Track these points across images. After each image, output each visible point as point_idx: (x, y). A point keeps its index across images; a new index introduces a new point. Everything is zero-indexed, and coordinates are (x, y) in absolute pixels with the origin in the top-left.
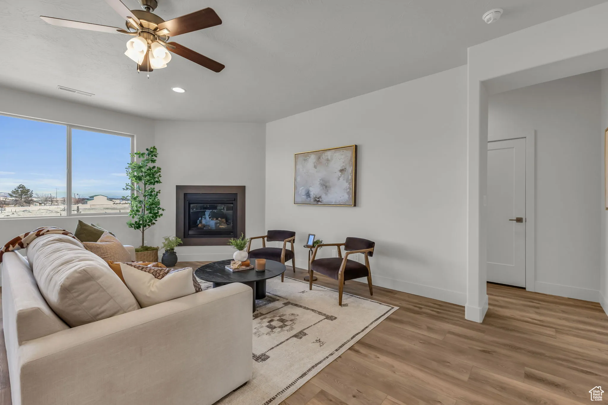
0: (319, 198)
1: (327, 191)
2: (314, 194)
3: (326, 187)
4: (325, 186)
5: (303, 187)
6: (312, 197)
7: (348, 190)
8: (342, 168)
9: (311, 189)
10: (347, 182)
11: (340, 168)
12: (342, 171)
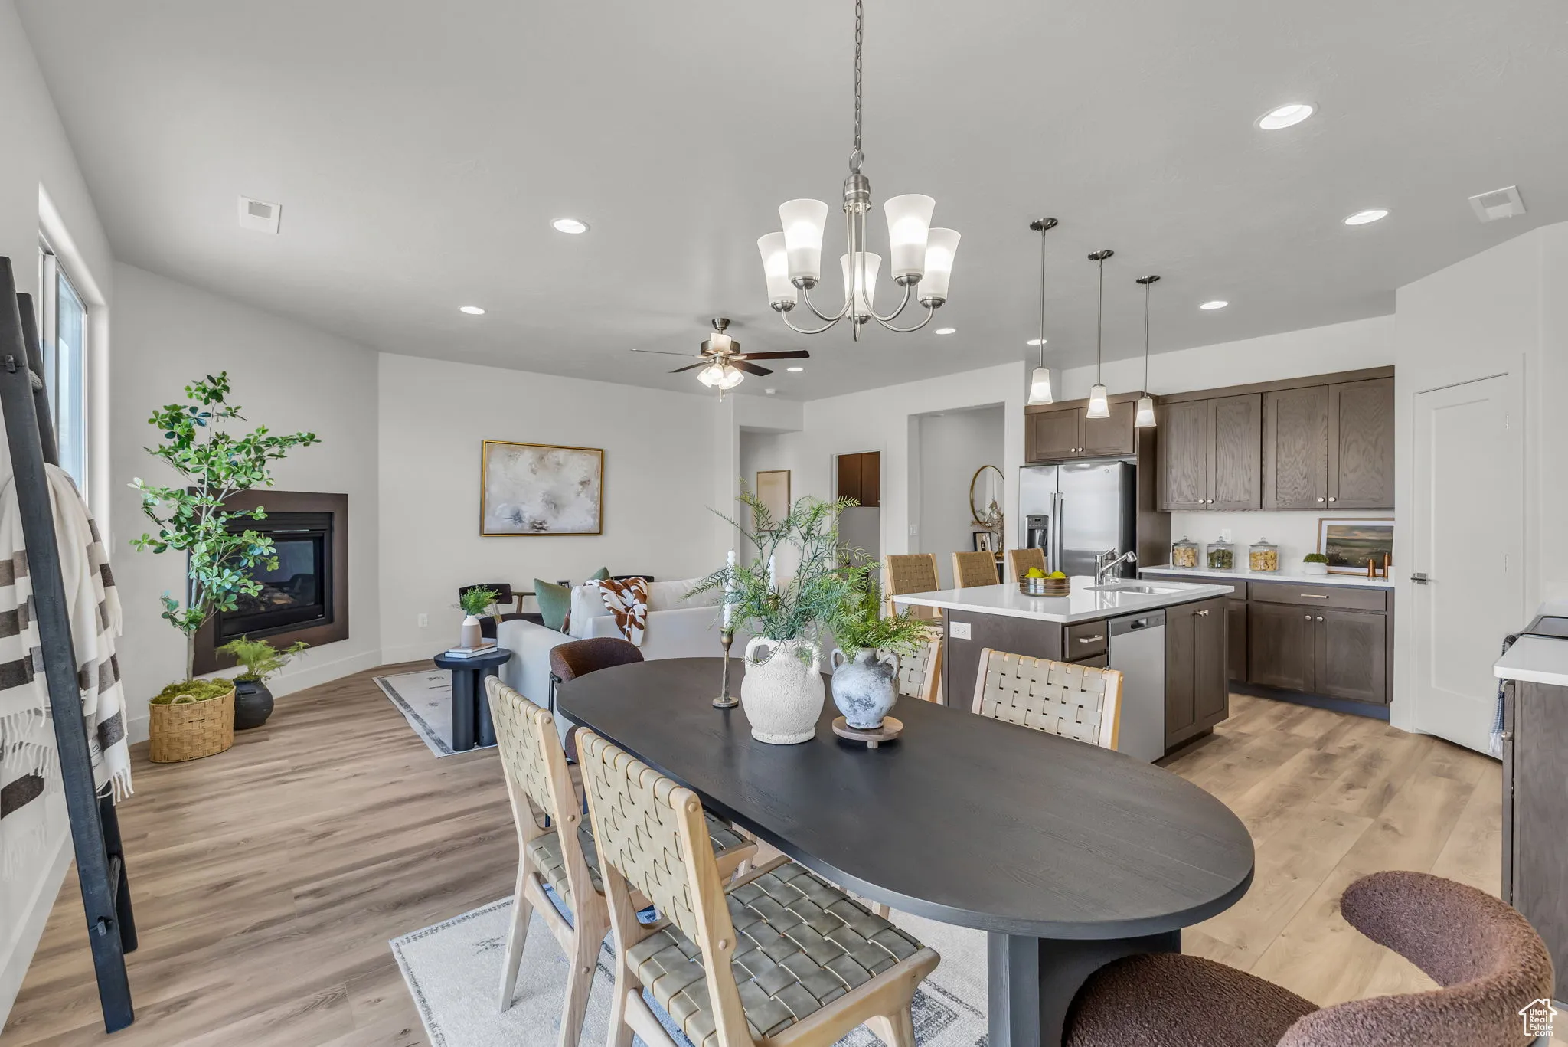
0: (541, 524)
1: (558, 513)
2: (531, 517)
3: (555, 506)
4: (554, 504)
5: (505, 504)
6: (527, 522)
7: (594, 512)
8: (583, 480)
9: (524, 508)
10: (591, 501)
11: (580, 479)
12: (583, 483)
